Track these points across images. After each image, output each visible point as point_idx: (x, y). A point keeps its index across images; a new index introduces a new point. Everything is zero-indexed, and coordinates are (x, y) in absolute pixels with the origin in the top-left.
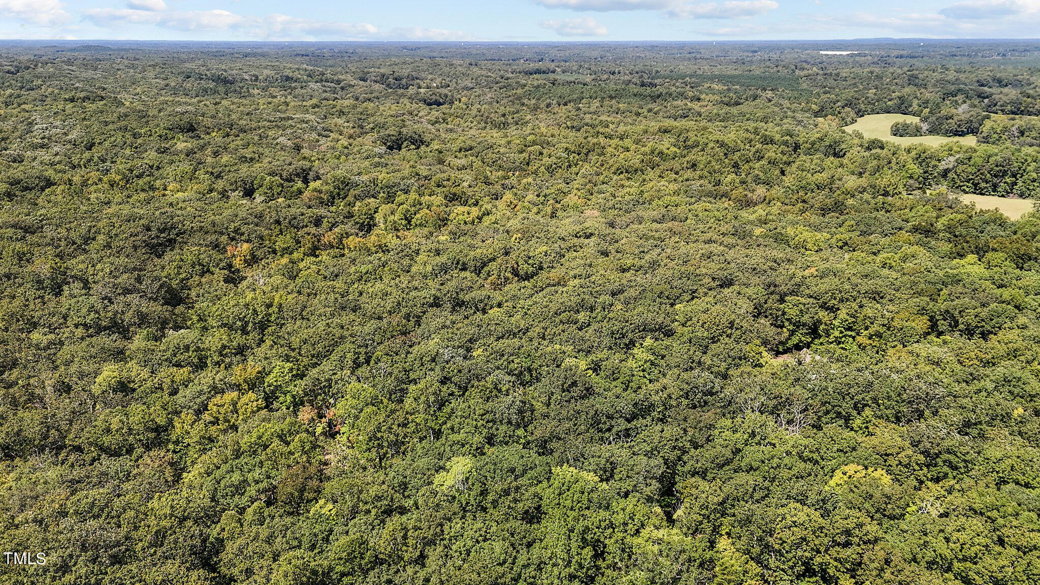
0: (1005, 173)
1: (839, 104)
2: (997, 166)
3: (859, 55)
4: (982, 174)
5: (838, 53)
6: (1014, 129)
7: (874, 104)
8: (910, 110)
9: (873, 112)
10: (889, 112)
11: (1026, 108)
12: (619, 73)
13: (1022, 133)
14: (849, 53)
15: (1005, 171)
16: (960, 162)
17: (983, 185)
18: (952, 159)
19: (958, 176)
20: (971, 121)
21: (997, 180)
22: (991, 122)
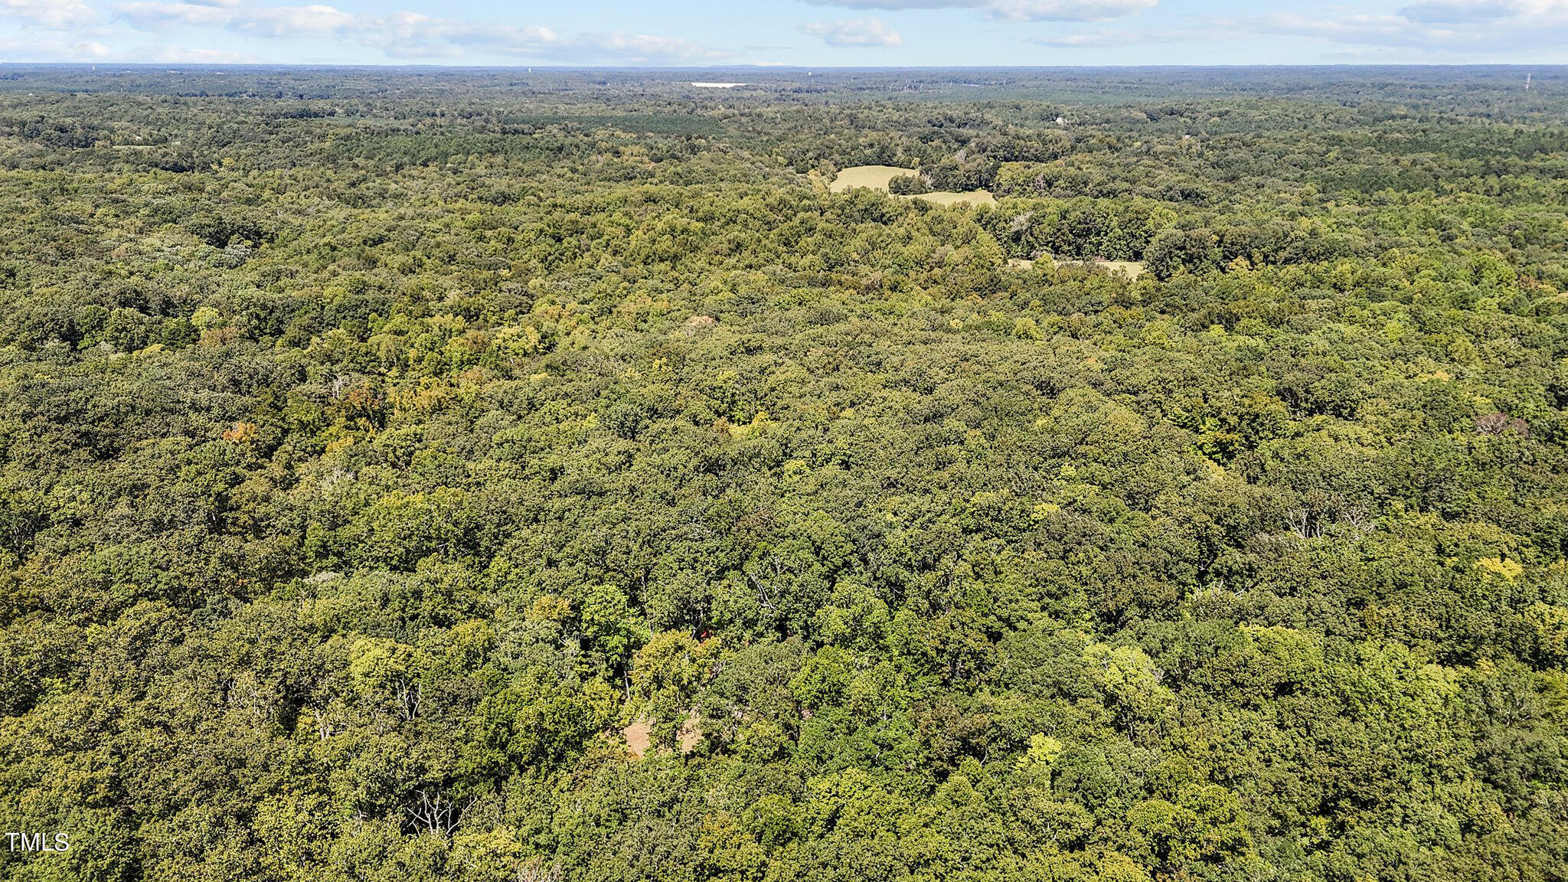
0: (1088, 232)
1: (810, 154)
2: (1079, 223)
3: (747, 88)
4: (1063, 234)
5: (720, 85)
6: (1039, 178)
7: (850, 154)
8: (895, 160)
9: (852, 164)
10: (868, 164)
11: (1020, 152)
12: (443, 115)
13: (1049, 184)
14: (733, 85)
15: (1089, 229)
16: (1035, 221)
17: (1066, 248)
18: (1022, 218)
19: (1036, 238)
20: (980, 171)
21: (1080, 241)
22: (1008, 172)
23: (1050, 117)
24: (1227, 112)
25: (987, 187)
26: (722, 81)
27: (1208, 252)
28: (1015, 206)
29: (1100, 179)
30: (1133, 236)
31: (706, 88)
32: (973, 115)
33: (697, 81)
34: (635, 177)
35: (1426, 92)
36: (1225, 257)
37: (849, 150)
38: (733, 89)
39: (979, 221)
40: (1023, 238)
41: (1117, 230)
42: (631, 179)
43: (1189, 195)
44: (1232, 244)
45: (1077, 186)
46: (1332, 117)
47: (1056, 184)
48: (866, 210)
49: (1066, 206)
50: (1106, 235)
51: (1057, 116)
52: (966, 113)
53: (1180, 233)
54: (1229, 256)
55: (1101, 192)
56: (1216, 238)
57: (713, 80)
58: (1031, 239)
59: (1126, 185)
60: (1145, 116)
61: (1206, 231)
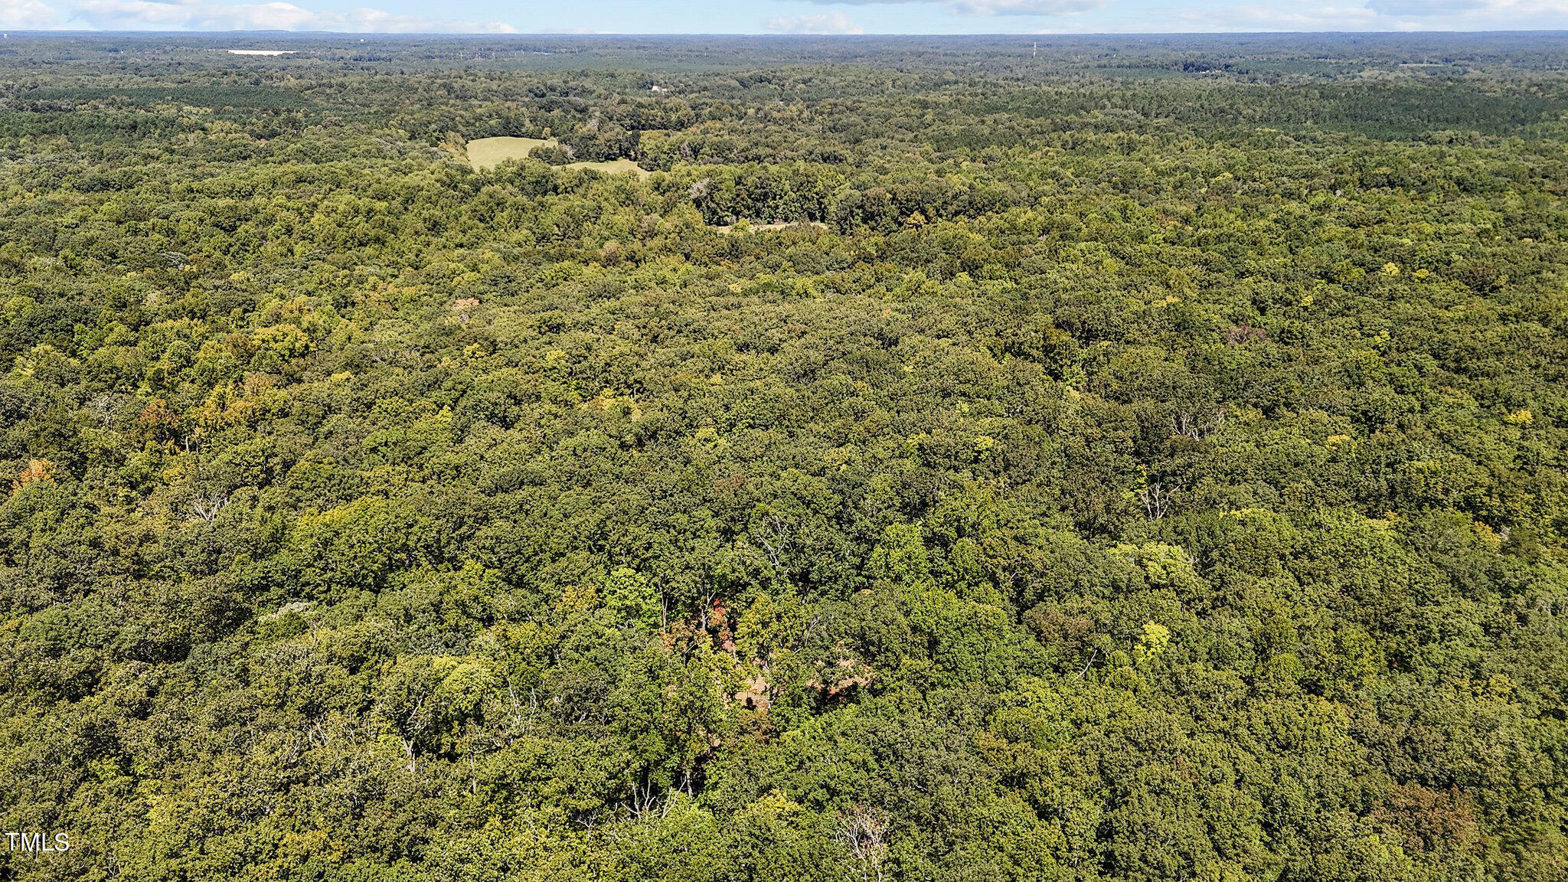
1: (434, 126)
2: (757, 188)
3: (297, 56)
4: (742, 199)
5: (264, 52)
6: (684, 145)
8: (523, 130)
10: (494, 135)
11: (647, 121)
13: (696, 151)
14: (281, 53)
15: (766, 194)
16: (713, 188)
17: (746, 212)
18: (699, 185)
19: (718, 204)
20: (620, 140)
21: (759, 205)
22: (650, 140)
23: (646, 85)
24: (810, 80)
25: (628, 156)
26: (262, 49)
27: (886, 209)
28: (689, 174)
29: (744, 145)
30: (805, 198)
31: (248, 56)
32: (572, 84)
33: (232, 48)
34: (250, 156)
35: (958, 60)
36: (902, 213)
37: (472, 121)
38: (281, 56)
39: (657, 189)
40: (704, 205)
41: (790, 193)
42: (245, 158)
43: (828, 158)
44: (907, 200)
45: (722, 152)
46: (899, 83)
47: (702, 151)
48: (537, 182)
49: (739, 171)
50: (781, 198)
51: (652, 84)
52: (566, 82)
53: (858, 193)
54: (906, 212)
55: (747, 158)
56: (889, 196)
57: (251, 47)
58: (713, 205)
59: (769, 151)
60: (738, 84)
61: (881, 190)
